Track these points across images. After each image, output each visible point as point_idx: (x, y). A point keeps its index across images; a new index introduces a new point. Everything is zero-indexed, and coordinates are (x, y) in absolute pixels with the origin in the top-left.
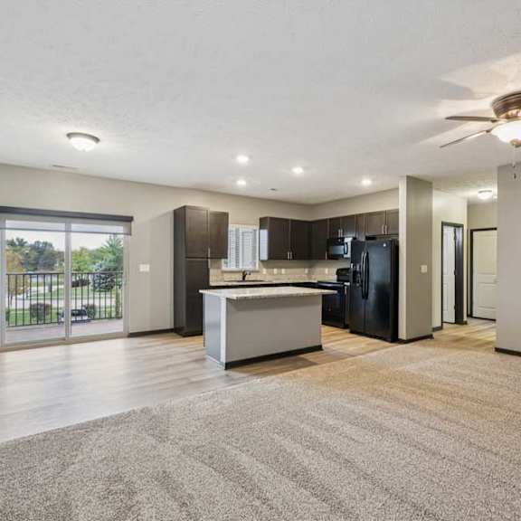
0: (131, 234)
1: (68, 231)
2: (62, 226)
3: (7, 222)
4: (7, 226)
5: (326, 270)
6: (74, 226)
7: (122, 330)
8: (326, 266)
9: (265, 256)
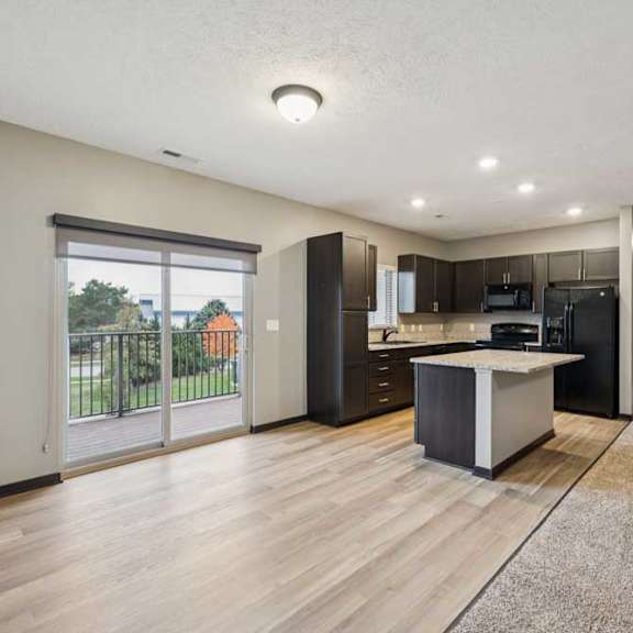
0: (256, 273)
1: (166, 265)
2: (157, 256)
3: (70, 244)
4: (70, 252)
5: (472, 327)
6: (175, 257)
7: (241, 423)
8: (472, 321)
9: (410, 308)
